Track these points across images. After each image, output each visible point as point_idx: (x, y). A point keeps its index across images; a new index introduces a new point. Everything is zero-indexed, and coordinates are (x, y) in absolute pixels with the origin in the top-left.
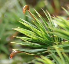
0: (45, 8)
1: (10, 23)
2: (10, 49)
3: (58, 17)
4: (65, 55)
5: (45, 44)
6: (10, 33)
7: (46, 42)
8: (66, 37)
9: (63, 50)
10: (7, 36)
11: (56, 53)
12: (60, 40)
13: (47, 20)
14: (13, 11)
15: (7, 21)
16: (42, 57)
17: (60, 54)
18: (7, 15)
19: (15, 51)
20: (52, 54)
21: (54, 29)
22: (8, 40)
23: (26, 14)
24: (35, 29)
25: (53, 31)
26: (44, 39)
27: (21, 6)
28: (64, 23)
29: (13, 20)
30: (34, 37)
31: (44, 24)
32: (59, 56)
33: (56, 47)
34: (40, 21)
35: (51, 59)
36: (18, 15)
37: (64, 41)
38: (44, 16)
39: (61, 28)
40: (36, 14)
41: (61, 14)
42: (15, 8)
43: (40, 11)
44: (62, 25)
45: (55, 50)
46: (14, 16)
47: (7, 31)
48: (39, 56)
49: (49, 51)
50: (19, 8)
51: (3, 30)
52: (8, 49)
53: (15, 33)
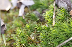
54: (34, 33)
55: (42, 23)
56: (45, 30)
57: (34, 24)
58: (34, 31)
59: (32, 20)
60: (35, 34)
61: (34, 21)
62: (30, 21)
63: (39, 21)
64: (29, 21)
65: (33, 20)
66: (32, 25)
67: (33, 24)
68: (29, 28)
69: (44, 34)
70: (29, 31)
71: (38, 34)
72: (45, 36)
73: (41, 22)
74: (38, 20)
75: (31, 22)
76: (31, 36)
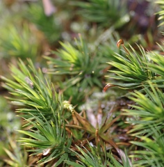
0: (139, 43)
1: (104, 56)
2: (104, 83)
3: (152, 52)
4: (158, 90)
5: (139, 79)
6: (104, 66)
7: (140, 76)
8: (160, 72)
9: (156, 85)
10: (101, 69)
11: (150, 88)
12: (153, 75)
13: (141, 54)
14: (106, 44)
15: (101, 54)
16: (135, 91)
18: (101, 48)
19: (108, 84)
20: (146, 89)
21: (148, 64)
22: (101, 73)
23: (120, 48)
24: (129, 64)
25: (146, 66)
26: (137, 73)
27: (115, 39)
28: (158, 58)
29: (107, 53)
30: (128, 72)
31: (137, 58)
32: (152, 91)
33: (149, 82)
34: (134, 55)
35: (144, 93)
36: (112, 48)
37: (157, 76)
38: (137, 50)
39: (155, 63)
40: (129, 48)
41: (154, 49)
42: (108, 41)
43: (134, 45)
44: (156, 60)
45: (148, 84)
46: (109, 50)
47: (100, 64)
48: (132, 90)
49: (143, 85)
50: (112, 41)
51: (97, 63)
52: (101, 82)
53: (109, 67)
54: (101, 90)
55: (144, 42)
56: (160, 79)
57: (101, 44)
58: (105, 80)
59: (91, 24)
60: (108, 98)
61: (105, 29)
62: (84, 26)
63: (131, 27)
64: (76, 27)
65: (98, 24)
66: (92, 47)
67: (96, 43)
68: (78, 64)
69: (157, 99)
70: (75, 81)
71: (126, 99)
72: (159, 110)
73: (140, 37)
74: (127, 24)
75: (87, 33)
76: (87, 107)
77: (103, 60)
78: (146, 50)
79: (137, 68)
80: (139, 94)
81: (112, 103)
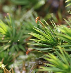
0: (52, 19)
1: (26, 29)
3: (61, 25)
4: (66, 53)
5: (51, 45)
6: (26, 36)
7: (52, 43)
8: (66, 40)
9: (64, 49)
10: (24, 39)
11: (59, 51)
12: (62, 42)
14: (28, 21)
15: (24, 28)
16: (49, 54)
17: (62, 52)
19: (30, 49)
20: (56, 52)
21: (58, 34)
22: (25, 41)
23: (38, 23)
24: (44, 34)
25: (57, 35)
26: (51, 41)
27: (35, 17)
28: (65, 30)
29: (29, 27)
30: (44, 40)
31: (50, 30)
32: (61, 54)
33: (59, 47)
35: (56, 55)
36: (32, 24)
39: (63, 33)
40: (45, 23)
41: (63, 24)
42: (30, 18)
44: (63, 31)
45: (58, 49)
46: (30, 25)
47: (24, 35)
48: (47, 53)
49: (55, 49)
50: (33, 19)
51: (22, 34)
53: (30, 37)
77: (26, 32)
78: (56, 24)
79: (50, 37)
80: (52, 55)
81: (33, 63)
